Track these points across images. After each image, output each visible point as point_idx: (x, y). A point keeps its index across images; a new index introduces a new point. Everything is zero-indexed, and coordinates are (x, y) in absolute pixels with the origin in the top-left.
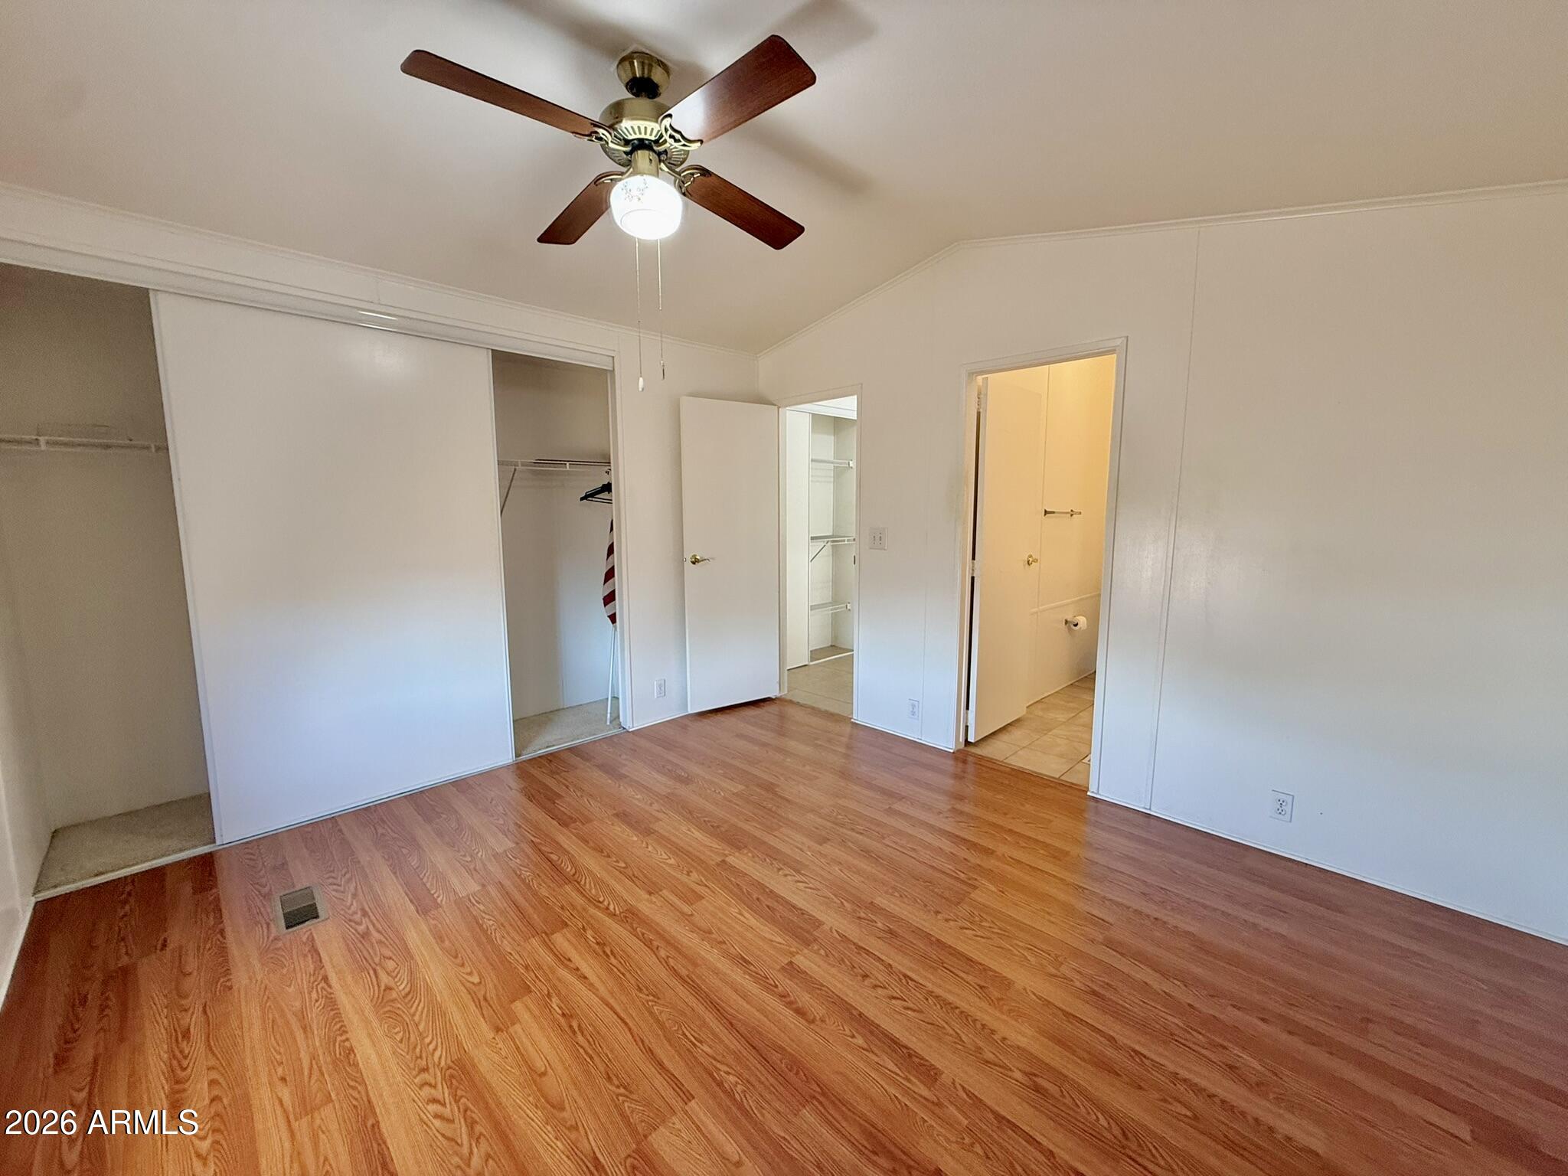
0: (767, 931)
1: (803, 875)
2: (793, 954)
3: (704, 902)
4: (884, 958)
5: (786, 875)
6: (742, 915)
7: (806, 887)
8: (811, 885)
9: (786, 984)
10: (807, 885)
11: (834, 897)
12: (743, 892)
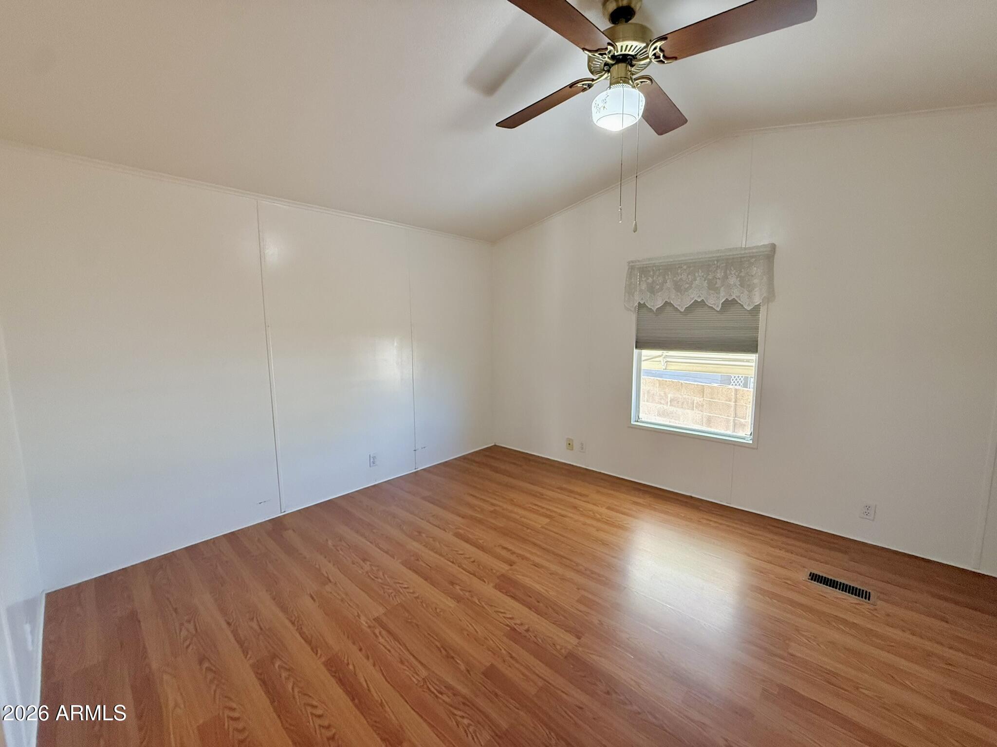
0: (527, 581)
1: (507, 625)
2: (511, 570)
3: (576, 599)
4: (462, 570)
5: (522, 624)
6: (546, 590)
7: (504, 613)
8: (501, 615)
9: (513, 558)
10: (504, 615)
11: (484, 606)
12: (551, 607)
